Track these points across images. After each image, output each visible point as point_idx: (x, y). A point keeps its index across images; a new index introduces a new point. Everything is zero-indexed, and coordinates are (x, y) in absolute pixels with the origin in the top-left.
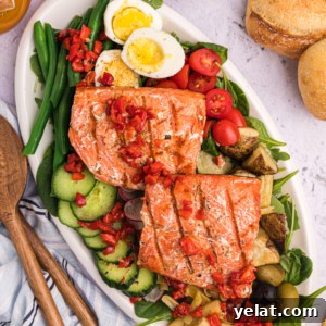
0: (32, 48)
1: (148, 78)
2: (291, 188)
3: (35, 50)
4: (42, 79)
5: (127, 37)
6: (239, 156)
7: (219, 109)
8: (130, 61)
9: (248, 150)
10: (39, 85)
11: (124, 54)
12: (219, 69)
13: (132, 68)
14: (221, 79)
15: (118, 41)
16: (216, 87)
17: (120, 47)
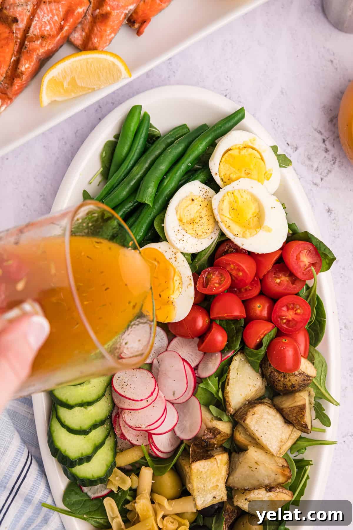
0: (115, 133)
1: (228, 240)
2: (319, 455)
3: (117, 137)
4: (106, 174)
5: (231, 181)
6: (280, 387)
7: (288, 321)
8: (221, 210)
9: (293, 386)
10: (99, 179)
11: (217, 198)
12: (312, 277)
13: (218, 219)
14: (308, 288)
15: (218, 180)
16: (297, 294)
17: (217, 188)
